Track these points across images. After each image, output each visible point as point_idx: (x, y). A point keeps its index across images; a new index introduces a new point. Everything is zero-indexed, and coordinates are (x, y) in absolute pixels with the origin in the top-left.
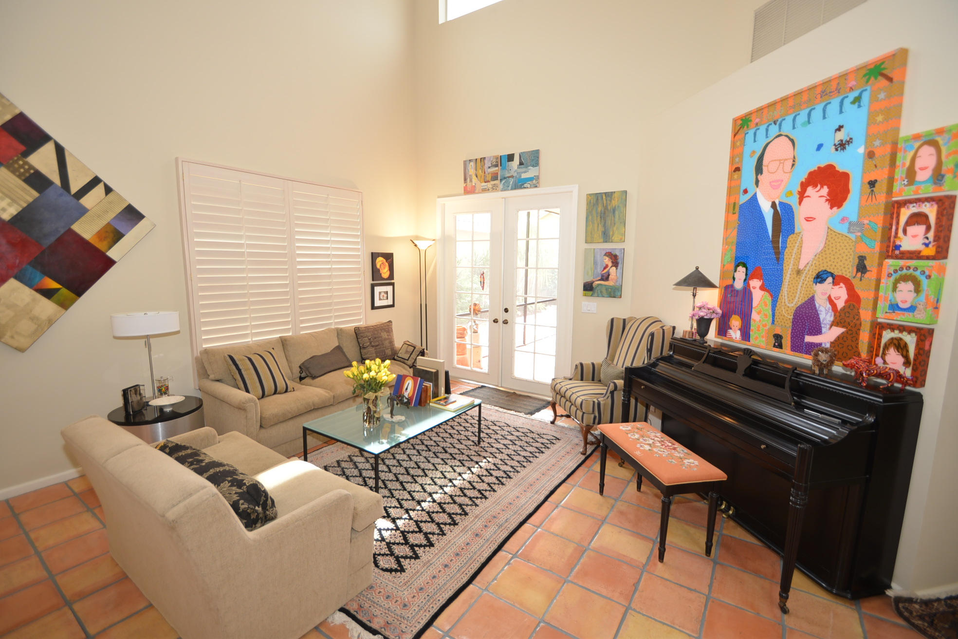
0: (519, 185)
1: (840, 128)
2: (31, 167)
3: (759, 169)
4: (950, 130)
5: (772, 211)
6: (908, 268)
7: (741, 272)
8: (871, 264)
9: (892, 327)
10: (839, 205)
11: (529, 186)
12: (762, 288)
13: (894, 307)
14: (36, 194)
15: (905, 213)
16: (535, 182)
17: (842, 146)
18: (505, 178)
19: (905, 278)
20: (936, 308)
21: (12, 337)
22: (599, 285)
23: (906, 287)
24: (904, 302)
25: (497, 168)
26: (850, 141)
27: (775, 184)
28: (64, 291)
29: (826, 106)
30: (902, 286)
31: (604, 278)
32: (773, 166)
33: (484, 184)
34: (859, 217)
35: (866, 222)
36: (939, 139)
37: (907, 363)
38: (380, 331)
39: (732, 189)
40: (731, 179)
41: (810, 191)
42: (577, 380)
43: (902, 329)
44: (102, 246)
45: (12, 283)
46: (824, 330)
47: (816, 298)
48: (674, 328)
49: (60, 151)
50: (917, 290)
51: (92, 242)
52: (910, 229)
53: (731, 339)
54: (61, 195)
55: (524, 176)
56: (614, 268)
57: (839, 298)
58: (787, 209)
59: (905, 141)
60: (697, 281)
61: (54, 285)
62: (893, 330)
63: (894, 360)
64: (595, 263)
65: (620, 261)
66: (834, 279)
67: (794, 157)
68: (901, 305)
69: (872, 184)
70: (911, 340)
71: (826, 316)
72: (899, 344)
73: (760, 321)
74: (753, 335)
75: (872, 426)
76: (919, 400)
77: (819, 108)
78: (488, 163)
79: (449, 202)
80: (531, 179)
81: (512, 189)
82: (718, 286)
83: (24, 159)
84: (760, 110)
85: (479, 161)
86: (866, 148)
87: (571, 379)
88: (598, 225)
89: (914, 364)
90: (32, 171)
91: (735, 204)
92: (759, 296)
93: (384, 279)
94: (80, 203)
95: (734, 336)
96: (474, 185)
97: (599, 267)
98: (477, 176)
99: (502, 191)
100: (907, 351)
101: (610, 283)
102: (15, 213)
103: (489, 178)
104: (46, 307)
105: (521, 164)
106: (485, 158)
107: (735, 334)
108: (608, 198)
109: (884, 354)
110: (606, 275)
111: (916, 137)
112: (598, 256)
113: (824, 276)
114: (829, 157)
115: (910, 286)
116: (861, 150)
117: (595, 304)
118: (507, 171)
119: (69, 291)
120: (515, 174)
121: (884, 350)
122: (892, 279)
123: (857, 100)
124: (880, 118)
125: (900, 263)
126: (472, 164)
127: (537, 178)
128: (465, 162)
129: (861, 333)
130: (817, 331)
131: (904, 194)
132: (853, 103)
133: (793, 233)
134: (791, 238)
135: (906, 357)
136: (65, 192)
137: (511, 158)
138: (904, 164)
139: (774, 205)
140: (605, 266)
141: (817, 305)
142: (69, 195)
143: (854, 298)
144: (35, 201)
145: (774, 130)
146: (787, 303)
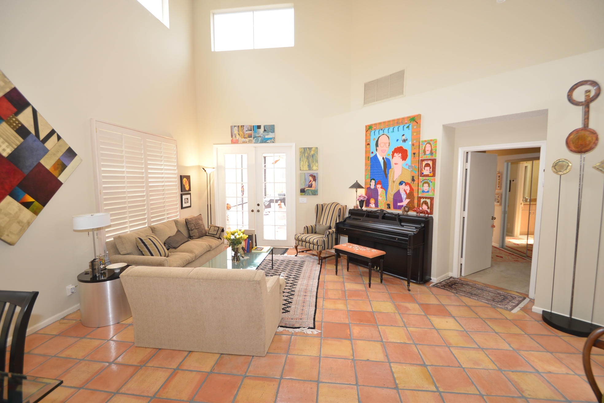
0: (264, 141)
1: (403, 135)
2: (20, 123)
3: (377, 145)
4: (434, 141)
5: (383, 160)
6: (426, 180)
7: (373, 183)
8: (416, 178)
9: (423, 198)
10: (405, 160)
11: (270, 142)
12: (381, 188)
13: (423, 192)
14: (21, 140)
15: (424, 163)
16: (273, 140)
17: (404, 141)
18: (256, 137)
19: (426, 183)
20: (434, 191)
21: (8, 235)
22: (307, 190)
23: (426, 185)
24: (426, 190)
25: (251, 132)
26: (407, 140)
27: (383, 151)
28: (36, 203)
29: (399, 127)
30: (425, 185)
31: (310, 186)
32: (382, 145)
33: (244, 139)
34: (411, 164)
35: (413, 165)
36: (431, 142)
37: (428, 208)
38: (198, 220)
39: (367, 151)
40: (366, 147)
41: (395, 154)
42: (306, 234)
43: (426, 198)
44: (55, 173)
45: (8, 199)
46: (403, 201)
47: (400, 190)
48: (346, 206)
49: (35, 112)
50: (429, 186)
51: (50, 171)
52: (425, 168)
53: (371, 207)
54: (35, 141)
55: (266, 137)
56: (314, 182)
57: (407, 190)
58: (388, 160)
59: (423, 142)
60: (357, 186)
61: (31, 200)
62: (424, 198)
63: (425, 207)
64: (305, 179)
65: (316, 178)
66: (405, 184)
67: (389, 143)
68: (425, 191)
69: (414, 154)
70: (428, 201)
71: (404, 196)
72: (426, 202)
73: (382, 200)
74: (379, 205)
75: (424, 227)
76: (432, 218)
77: (397, 127)
78: (245, 129)
79: (220, 147)
80: (271, 139)
81: (260, 143)
82: (364, 187)
83: (16, 117)
84: (376, 124)
85: (240, 127)
86: (412, 142)
87: (303, 234)
88: (306, 162)
89: (430, 208)
90: (20, 125)
91: (368, 157)
92: (380, 191)
93: (186, 191)
94: (45, 146)
95: (372, 206)
96: (237, 139)
97: (307, 182)
98: (239, 135)
99: (254, 143)
100: (428, 204)
101: (312, 189)
102: (10, 152)
103: (247, 136)
104: (26, 213)
105: (265, 131)
106: (244, 126)
107: (372, 205)
108: (310, 150)
109: (422, 206)
110: (311, 185)
111: (425, 141)
112: (307, 176)
113: (402, 183)
114: (400, 144)
115: (427, 185)
116: (410, 143)
117: (306, 199)
118: (257, 134)
119: (38, 203)
120: (262, 136)
121: (422, 205)
122: (422, 183)
123: (408, 127)
124: (415, 134)
125: (424, 178)
126: (236, 128)
127: (274, 138)
128: (231, 127)
129: (415, 200)
130: (401, 201)
131: (423, 157)
132: (407, 128)
133: (391, 168)
134: (390, 170)
135: (428, 206)
136: (37, 139)
137: (259, 127)
138: (422, 149)
139: (383, 158)
140: (310, 181)
141: (401, 193)
142: (38, 140)
143: (412, 189)
144: (22, 144)
145: (381, 132)
146: (391, 192)
